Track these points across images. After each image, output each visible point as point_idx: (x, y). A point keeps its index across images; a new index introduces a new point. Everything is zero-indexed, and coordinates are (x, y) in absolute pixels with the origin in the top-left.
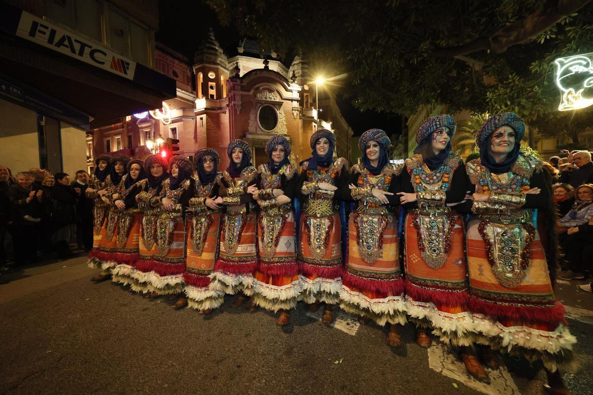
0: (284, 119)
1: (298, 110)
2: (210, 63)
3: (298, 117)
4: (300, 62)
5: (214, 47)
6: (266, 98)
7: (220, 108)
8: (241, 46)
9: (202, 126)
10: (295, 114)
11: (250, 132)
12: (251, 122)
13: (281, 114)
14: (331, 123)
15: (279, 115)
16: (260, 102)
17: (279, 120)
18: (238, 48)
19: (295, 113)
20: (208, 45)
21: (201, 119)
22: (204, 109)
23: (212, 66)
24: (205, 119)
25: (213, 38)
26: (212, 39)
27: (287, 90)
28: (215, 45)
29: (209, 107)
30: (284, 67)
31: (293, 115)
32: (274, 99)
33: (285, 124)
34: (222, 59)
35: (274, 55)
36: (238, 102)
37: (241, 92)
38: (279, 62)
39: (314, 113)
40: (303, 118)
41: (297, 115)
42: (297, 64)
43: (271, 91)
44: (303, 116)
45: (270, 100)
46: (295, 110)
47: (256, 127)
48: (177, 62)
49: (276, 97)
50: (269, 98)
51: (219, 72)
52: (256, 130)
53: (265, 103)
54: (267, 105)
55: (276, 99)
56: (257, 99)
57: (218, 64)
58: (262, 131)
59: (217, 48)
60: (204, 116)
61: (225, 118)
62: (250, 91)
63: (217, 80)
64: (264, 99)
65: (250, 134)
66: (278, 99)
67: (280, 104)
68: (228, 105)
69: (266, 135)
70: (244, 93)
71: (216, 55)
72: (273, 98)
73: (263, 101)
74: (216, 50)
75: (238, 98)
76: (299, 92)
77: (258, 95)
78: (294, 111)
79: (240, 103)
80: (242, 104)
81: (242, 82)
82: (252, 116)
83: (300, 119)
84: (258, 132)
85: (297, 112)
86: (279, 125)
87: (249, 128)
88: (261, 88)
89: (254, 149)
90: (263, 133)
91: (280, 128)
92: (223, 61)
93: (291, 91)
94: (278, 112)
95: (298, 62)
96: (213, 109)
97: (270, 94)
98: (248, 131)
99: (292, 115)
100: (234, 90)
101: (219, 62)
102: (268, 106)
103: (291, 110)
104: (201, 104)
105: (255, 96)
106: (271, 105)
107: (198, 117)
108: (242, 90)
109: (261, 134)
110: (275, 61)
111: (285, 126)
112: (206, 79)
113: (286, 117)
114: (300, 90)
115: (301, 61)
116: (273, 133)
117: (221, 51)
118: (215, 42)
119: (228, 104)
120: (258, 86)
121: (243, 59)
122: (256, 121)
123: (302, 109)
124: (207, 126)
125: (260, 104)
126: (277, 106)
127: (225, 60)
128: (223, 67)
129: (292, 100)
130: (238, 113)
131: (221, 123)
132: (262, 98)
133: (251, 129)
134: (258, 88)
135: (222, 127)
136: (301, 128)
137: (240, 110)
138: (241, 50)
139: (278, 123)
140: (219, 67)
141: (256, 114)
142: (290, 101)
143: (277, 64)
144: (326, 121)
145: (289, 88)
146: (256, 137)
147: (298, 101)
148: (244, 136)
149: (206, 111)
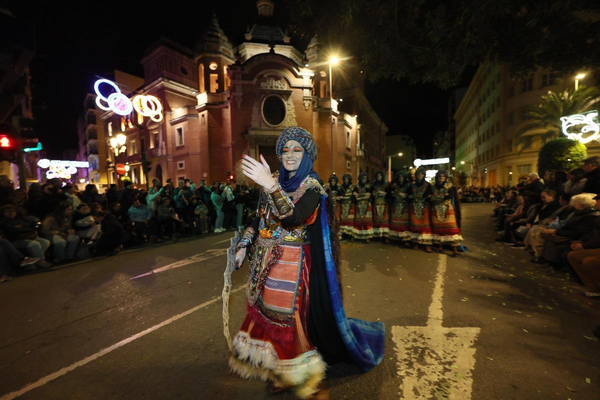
0: (293, 111)
1: (310, 100)
2: (210, 52)
3: (311, 108)
4: (316, 45)
5: (215, 34)
6: (272, 87)
7: (222, 103)
8: (248, 32)
9: (204, 124)
10: (307, 105)
11: (253, 127)
12: (254, 117)
13: (289, 106)
14: (356, 116)
15: (286, 106)
16: (265, 92)
17: (287, 112)
18: (246, 35)
19: (307, 103)
20: (210, 33)
21: (203, 116)
22: (205, 105)
23: (214, 55)
24: (206, 116)
25: (217, 25)
26: (215, 26)
27: (296, 76)
28: (217, 32)
29: (210, 102)
30: (298, 52)
31: (304, 105)
32: (281, 88)
33: (295, 116)
34: (226, 47)
35: (287, 39)
36: (239, 93)
37: (242, 82)
38: (291, 47)
39: (334, 105)
40: (319, 110)
41: (309, 105)
42: (313, 47)
43: (277, 78)
44: (319, 107)
45: (276, 89)
46: (307, 100)
47: (260, 122)
48: (185, 57)
49: (284, 85)
50: (276, 87)
51: (222, 62)
52: (260, 125)
53: (271, 93)
54: (273, 95)
55: (283, 87)
56: (261, 88)
57: (220, 53)
58: (267, 125)
59: (219, 35)
60: (205, 112)
61: (227, 113)
62: (252, 80)
63: (219, 71)
64: (269, 88)
65: (253, 129)
66: (286, 88)
67: (287, 94)
68: (229, 98)
69: (272, 130)
70: (246, 82)
71: (218, 42)
72: (280, 86)
73: (268, 90)
74: (218, 37)
75: (239, 88)
76: (311, 78)
77: (262, 84)
78: (305, 102)
79: (242, 94)
80: (243, 95)
81: (242, 70)
82: (255, 109)
83: (314, 110)
84: (262, 128)
85: (309, 102)
86: (287, 118)
87: (252, 123)
88: (265, 76)
89: (257, 147)
90: (268, 128)
91: (289, 121)
92: (227, 49)
93: (301, 77)
94: (286, 103)
95: (314, 45)
96: (214, 104)
97: (276, 82)
98: (251, 126)
99: (304, 107)
100: (235, 79)
101: (221, 51)
102: (274, 97)
103: (302, 100)
104: (203, 99)
105: (258, 85)
106: (277, 95)
107: (200, 114)
108: (243, 79)
109: (266, 130)
110: (287, 46)
111: (294, 119)
112: (208, 72)
113: (296, 108)
114: (313, 75)
115: (317, 43)
116: (280, 128)
117: (225, 38)
118: (218, 29)
119: (229, 96)
120: (261, 73)
121: (250, 46)
122: (260, 114)
123: (318, 99)
124: (209, 123)
125: (264, 95)
126: (285, 96)
127: (228, 48)
128: (226, 56)
129: (303, 88)
130: (239, 106)
131: (223, 119)
132: (266, 87)
133: (255, 124)
134: (262, 76)
135: (224, 123)
136: (317, 122)
137: (242, 103)
138: (249, 37)
139: (286, 116)
140: (222, 56)
141: (260, 107)
142: (301, 90)
143: (290, 50)
144: (351, 114)
145: (299, 74)
146: (260, 133)
147: (310, 89)
148: (247, 132)
149: (208, 107)
